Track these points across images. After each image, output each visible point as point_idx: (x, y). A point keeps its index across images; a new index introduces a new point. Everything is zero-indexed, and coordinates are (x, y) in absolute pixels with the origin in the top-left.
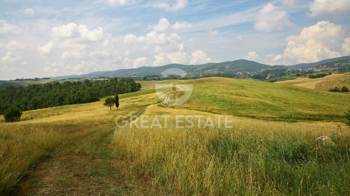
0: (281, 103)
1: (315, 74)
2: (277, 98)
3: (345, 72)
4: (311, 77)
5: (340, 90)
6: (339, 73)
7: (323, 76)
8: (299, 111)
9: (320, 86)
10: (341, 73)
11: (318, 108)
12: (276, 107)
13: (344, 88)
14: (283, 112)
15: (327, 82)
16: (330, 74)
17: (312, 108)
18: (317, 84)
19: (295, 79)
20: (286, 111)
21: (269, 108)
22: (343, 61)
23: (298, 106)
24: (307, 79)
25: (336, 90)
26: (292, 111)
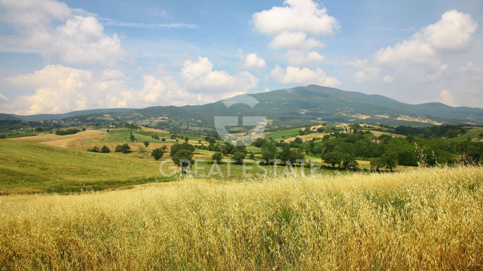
0: (36, 169)
1: (65, 130)
2: (26, 161)
3: (101, 128)
4: (59, 133)
5: (100, 150)
6: (94, 129)
7: (75, 132)
8: (68, 179)
9: (73, 145)
10: (97, 129)
11: (92, 174)
12: (31, 175)
13: (105, 147)
14: (48, 182)
15: (81, 141)
16: (84, 130)
17: (83, 174)
18: (69, 143)
19: (35, 135)
20: (49, 180)
21: (20, 177)
22: (97, 115)
23: (63, 172)
24: (53, 136)
25: (95, 150)
26: (58, 180)
